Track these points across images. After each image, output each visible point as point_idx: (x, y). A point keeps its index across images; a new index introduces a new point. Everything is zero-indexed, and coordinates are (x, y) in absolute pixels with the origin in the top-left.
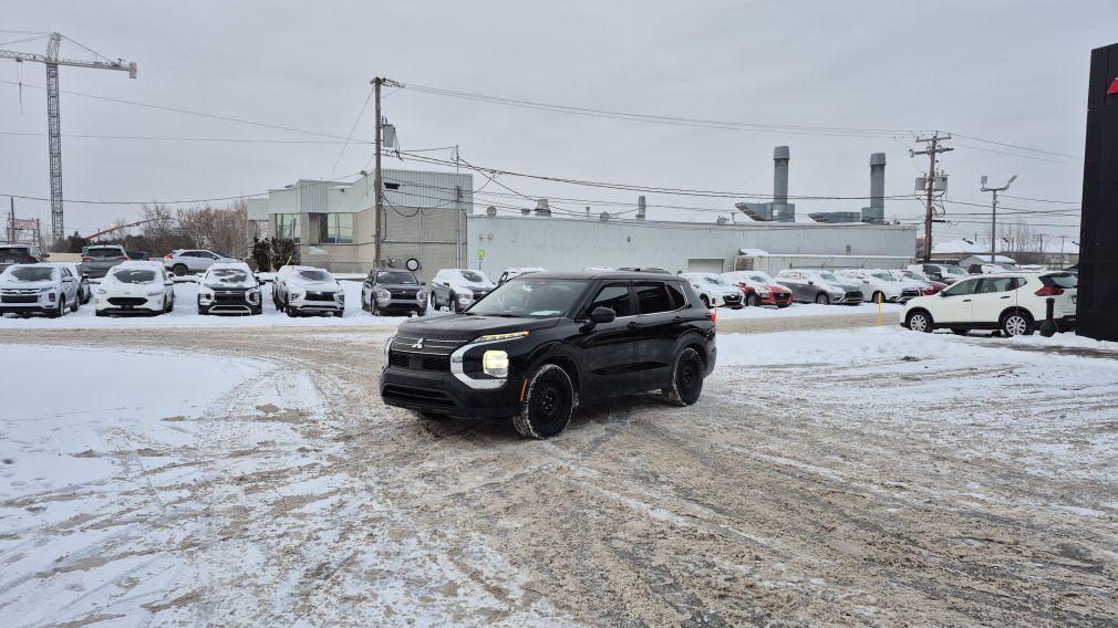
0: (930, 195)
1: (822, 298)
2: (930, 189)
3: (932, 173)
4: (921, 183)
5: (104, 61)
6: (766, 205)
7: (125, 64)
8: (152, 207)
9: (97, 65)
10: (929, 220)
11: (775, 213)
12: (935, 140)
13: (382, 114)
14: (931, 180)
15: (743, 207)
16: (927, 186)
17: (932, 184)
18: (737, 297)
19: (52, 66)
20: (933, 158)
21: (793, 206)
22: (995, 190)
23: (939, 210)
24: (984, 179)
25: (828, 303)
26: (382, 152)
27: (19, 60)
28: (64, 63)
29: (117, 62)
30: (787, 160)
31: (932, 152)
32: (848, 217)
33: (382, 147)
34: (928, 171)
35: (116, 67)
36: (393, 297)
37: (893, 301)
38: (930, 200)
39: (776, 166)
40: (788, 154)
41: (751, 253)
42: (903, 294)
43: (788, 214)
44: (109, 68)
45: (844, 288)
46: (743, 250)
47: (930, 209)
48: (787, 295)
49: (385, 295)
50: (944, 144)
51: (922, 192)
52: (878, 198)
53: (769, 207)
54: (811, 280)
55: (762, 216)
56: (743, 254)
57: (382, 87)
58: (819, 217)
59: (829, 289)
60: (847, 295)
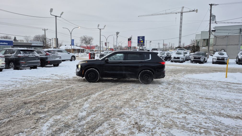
5: (191, 10)
7: (195, 10)
8: (193, 40)
9: (190, 11)
13: (212, 13)
19: (182, 13)
26: (211, 23)
27: (176, 13)
28: (184, 12)
29: (194, 10)
33: (211, 21)
35: (194, 11)
36: (194, 59)
44: (192, 11)
49: (192, 58)
57: (212, 6)
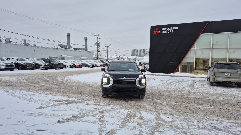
0: (97, 46)
1: (87, 66)
2: (97, 45)
3: (98, 42)
4: (96, 44)
6: (65, 45)
10: (97, 51)
11: (67, 47)
12: (98, 36)
14: (98, 43)
15: (60, 45)
16: (97, 44)
17: (98, 44)
18: (72, 66)
20: (98, 39)
21: (71, 46)
22: (107, 46)
23: (99, 49)
24: (106, 44)
25: (88, 67)
30: (70, 36)
31: (98, 38)
32: (80, 49)
34: (97, 41)
37: (99, 66)
38: (97, 47)
39: (67, 37)
40: (70, 35)
41: (64, 56)
42: (101, 65)
43: (70, 47)
45: (91, 64)
46: (62, 55)
47: (98, 49)
48: (81, 65)
50: (100, 37)
51: (96, 46)
52: (86, 46)
53: (66, 46)
54: (84, 62)
55: (64, 47)
56: (62, 56)
58: (74, 49)
59: (88, 64)
60: (92, 65)
